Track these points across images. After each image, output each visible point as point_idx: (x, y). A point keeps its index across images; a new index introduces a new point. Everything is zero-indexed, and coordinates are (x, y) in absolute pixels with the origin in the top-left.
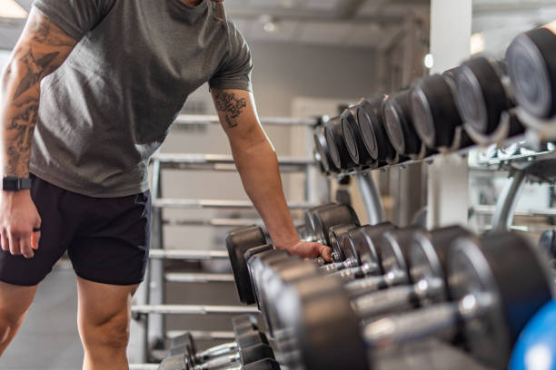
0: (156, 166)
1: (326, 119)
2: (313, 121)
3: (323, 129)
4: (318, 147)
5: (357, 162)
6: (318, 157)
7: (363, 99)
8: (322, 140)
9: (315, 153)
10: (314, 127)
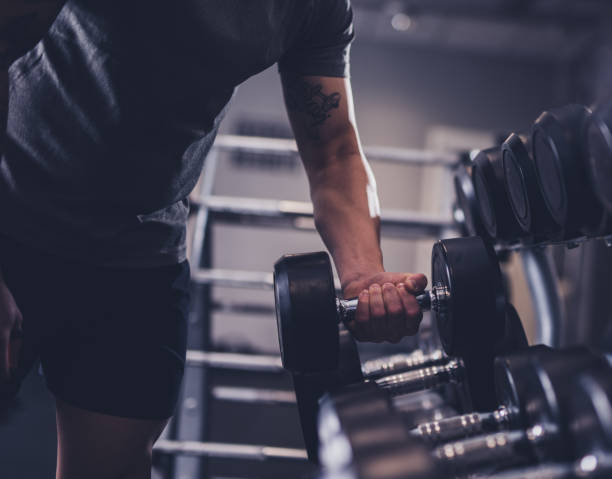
0: (202, 218)
1: (474, 154)
2: (453, 158)
3: (470, 170)
4: (461, 201)
5: (526, 228)
6: (460, 216)
7: (545, 113)
8: (467, 187)
9: (454, 209)
10: (454, 167)
